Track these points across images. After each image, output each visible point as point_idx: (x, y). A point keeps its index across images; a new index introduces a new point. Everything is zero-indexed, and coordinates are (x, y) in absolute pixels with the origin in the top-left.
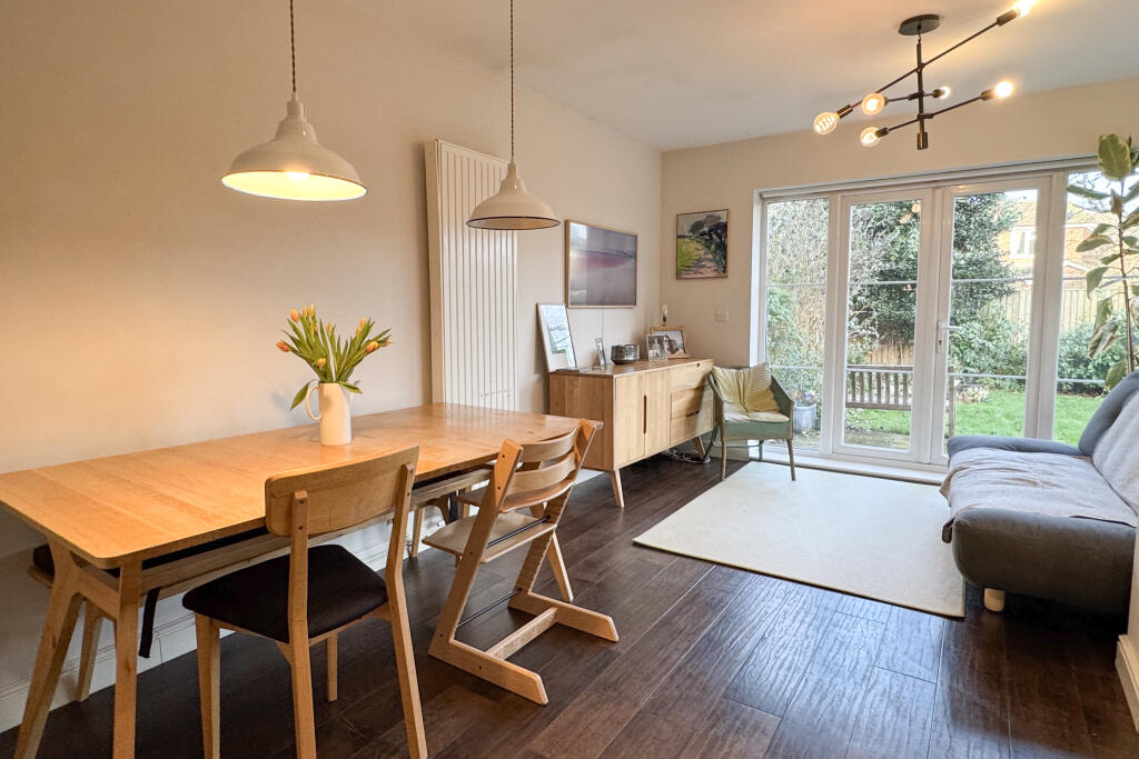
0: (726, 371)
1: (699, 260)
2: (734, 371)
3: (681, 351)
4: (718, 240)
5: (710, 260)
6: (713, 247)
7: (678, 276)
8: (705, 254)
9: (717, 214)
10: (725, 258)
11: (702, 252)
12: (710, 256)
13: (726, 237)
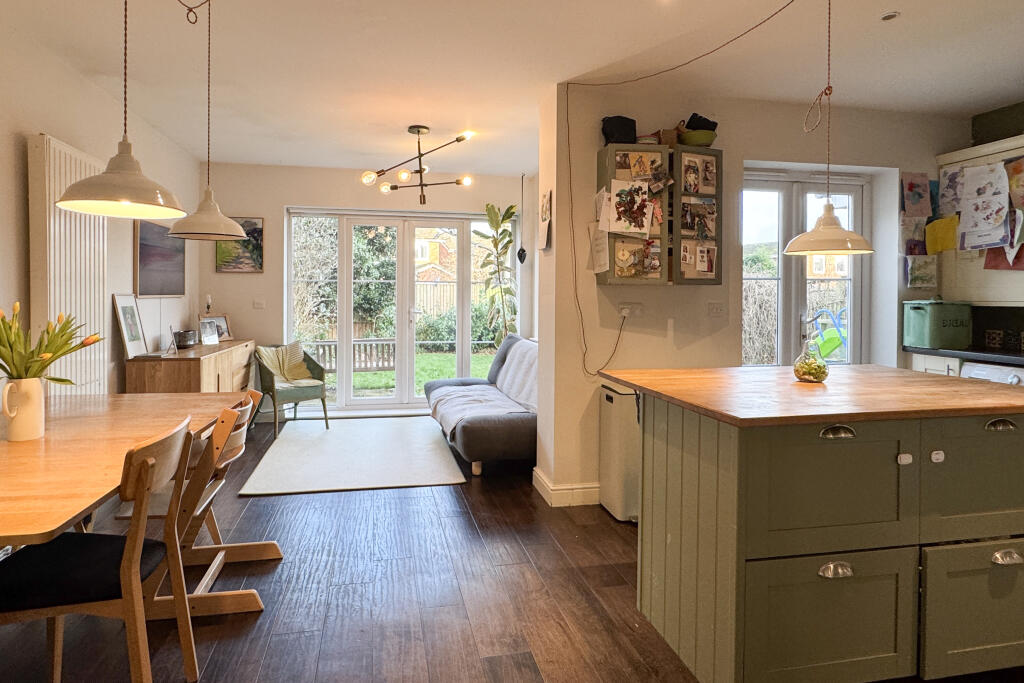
0: (267, 349)
1: (238, 257)
2: (273, 349)
3: (226, 334)
4: (255, 242)
5: (247, 258)
6: (251, 247)
7: (218, 269)
8: (244, 252)
9: (254, 221)
10: (261, 257)
11: (240, 251)
12: (248, 255)
13: (262, 240)
